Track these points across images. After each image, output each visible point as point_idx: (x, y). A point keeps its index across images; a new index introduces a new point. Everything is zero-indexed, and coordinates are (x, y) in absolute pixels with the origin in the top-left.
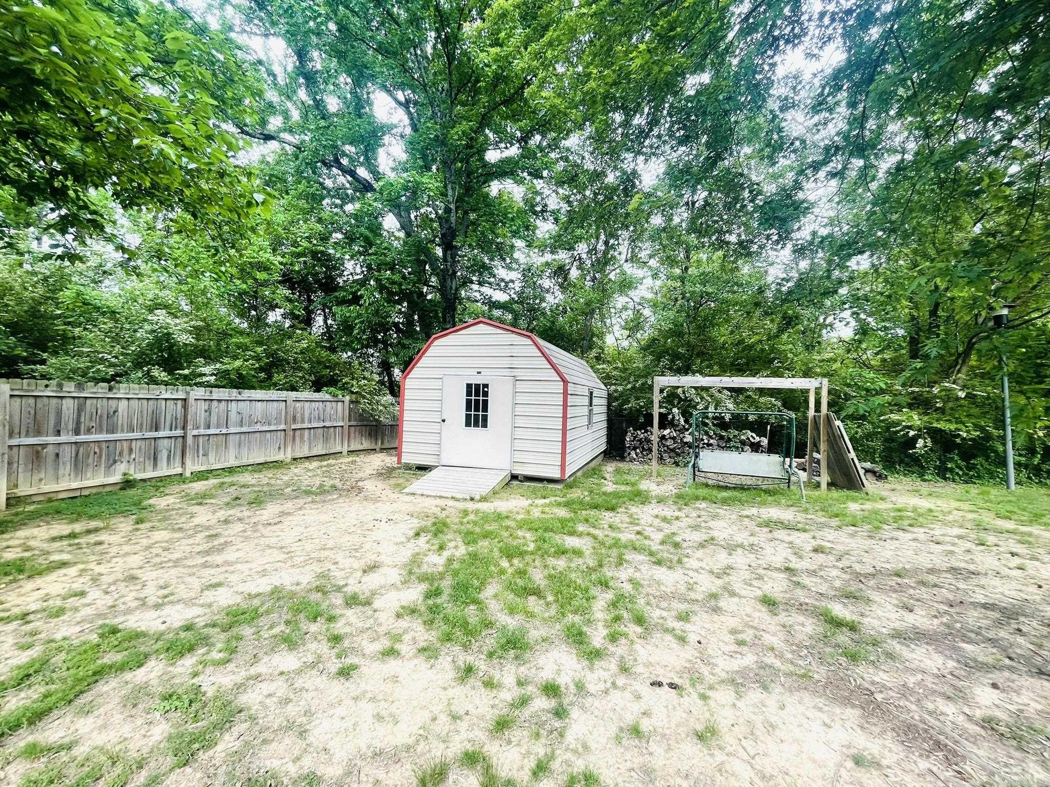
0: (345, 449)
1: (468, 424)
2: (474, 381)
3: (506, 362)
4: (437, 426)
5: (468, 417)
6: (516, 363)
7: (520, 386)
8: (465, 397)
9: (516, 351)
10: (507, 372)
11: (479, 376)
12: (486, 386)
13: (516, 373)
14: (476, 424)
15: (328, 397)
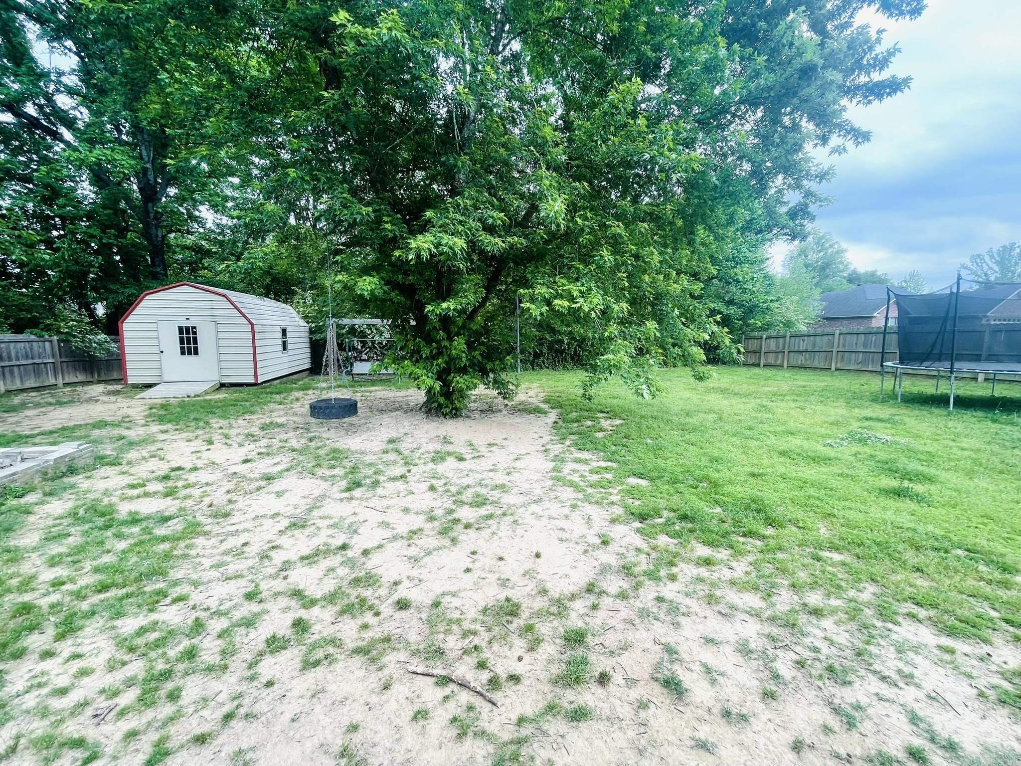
0: (60, 381)
1: (183, 353)
2: (185, 324)
3: (209, 312)
4: (157, 357)
5: (182, 349)
6: (216, 312)
7: (221, 328)
8: (178, 336)
9: (215, 305)
10: (210, 319)
11: (187, 322)
12: (195, 328)
13: (216, 319)
14: (190, 353)
15: (33, 337)
